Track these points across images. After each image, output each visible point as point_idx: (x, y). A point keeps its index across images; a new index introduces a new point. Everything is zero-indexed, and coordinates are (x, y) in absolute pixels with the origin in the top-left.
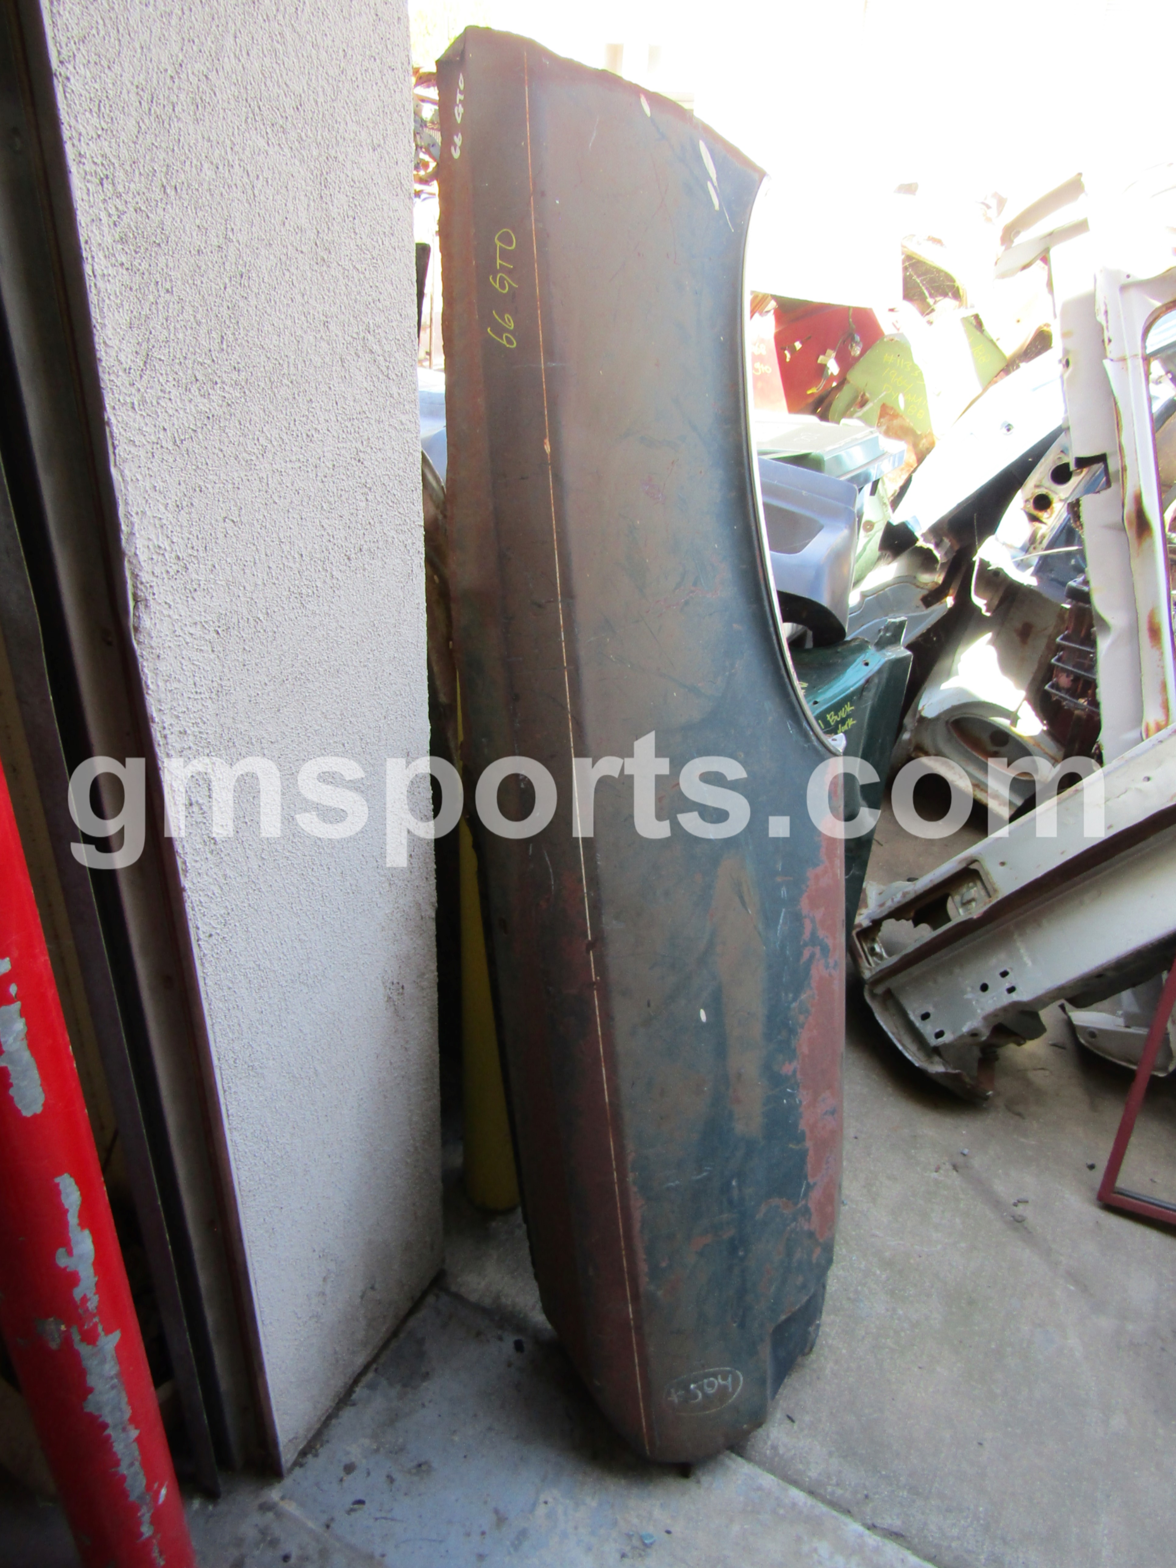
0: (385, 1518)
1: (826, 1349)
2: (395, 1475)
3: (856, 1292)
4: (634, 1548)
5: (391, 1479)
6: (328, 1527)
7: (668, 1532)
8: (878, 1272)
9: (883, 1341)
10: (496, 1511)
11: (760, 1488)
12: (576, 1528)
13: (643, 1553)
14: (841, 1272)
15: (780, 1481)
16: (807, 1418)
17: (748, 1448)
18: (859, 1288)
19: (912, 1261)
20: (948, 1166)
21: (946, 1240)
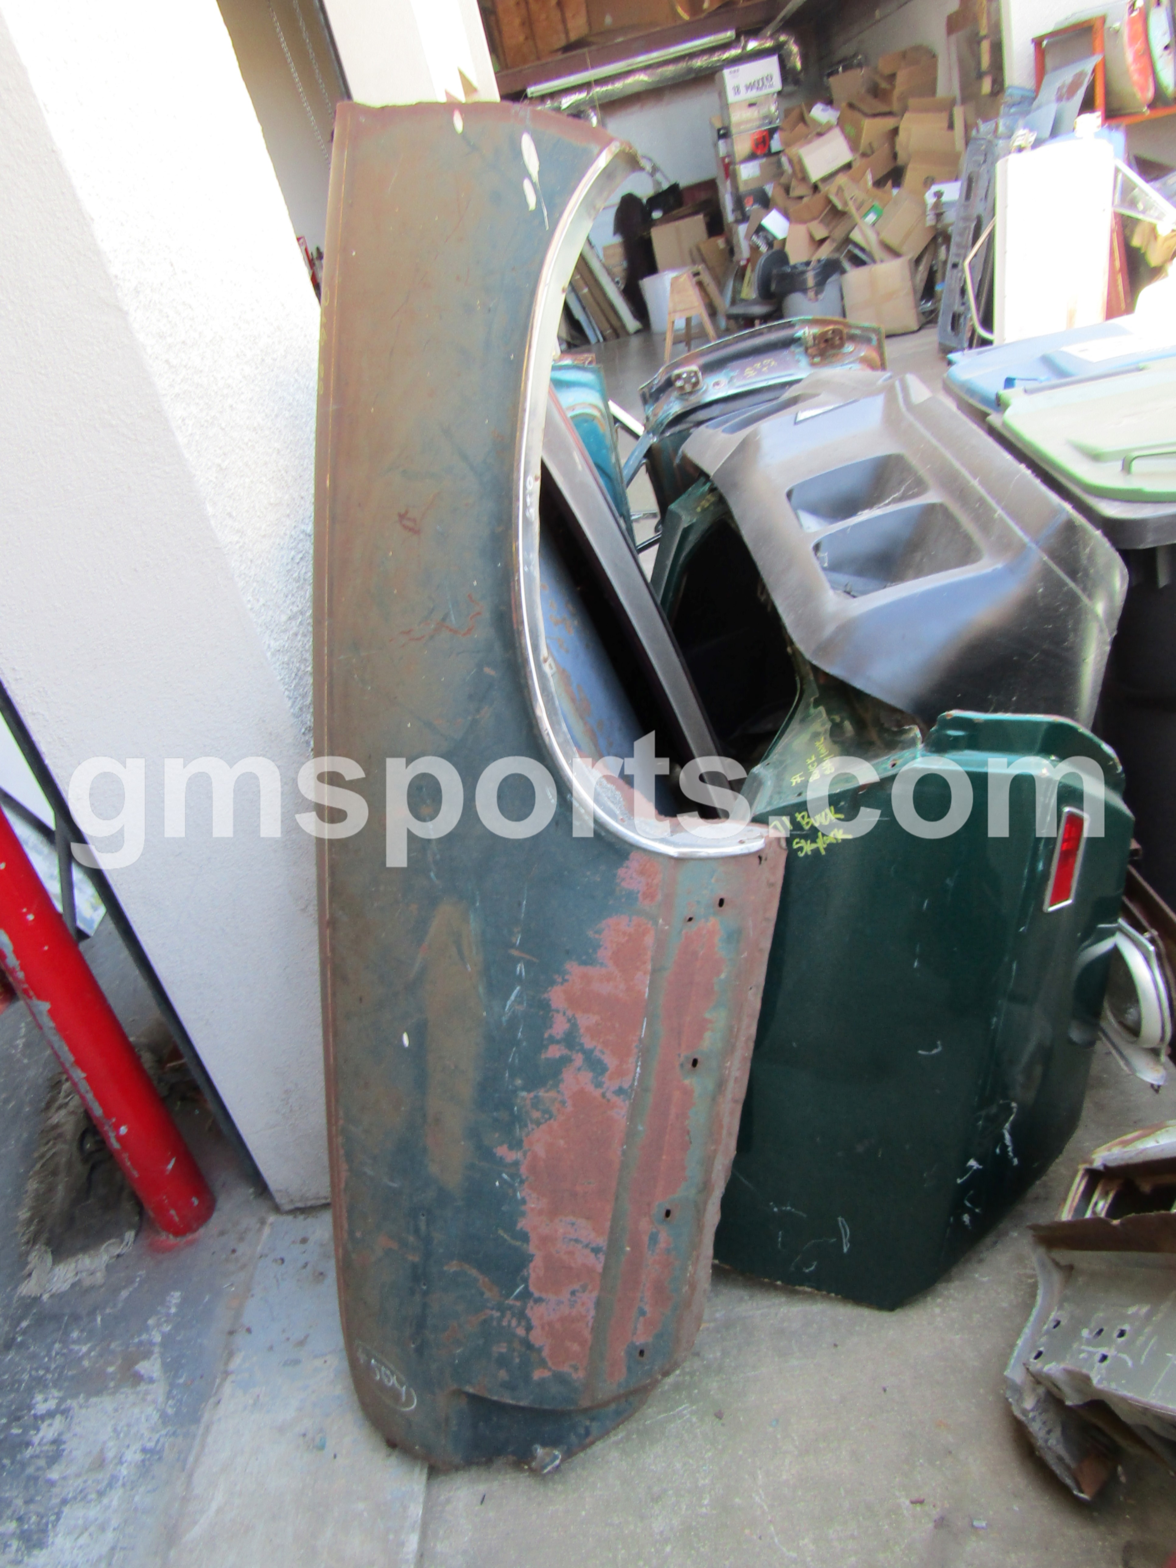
0: (277, 1281)
2: (309, 1267)
3: (664, 1491)
4: (313, 1440)
5: (305, 1266)
6: (261, 1257)
7: (335, 1456)
8: (706, 1502)
9: (620, 1546)
10: (307, 1337)
11: (405, 1508)
12: (313, 1392)
13: (311, 1447)
14: (678, 1465)
15: (419, 1521)
16: (491, 1514)
17: (439, 1479)
18: (671, 1492)
19: (747, 1531)
20: (935, 1513)
21: (809, 1559)
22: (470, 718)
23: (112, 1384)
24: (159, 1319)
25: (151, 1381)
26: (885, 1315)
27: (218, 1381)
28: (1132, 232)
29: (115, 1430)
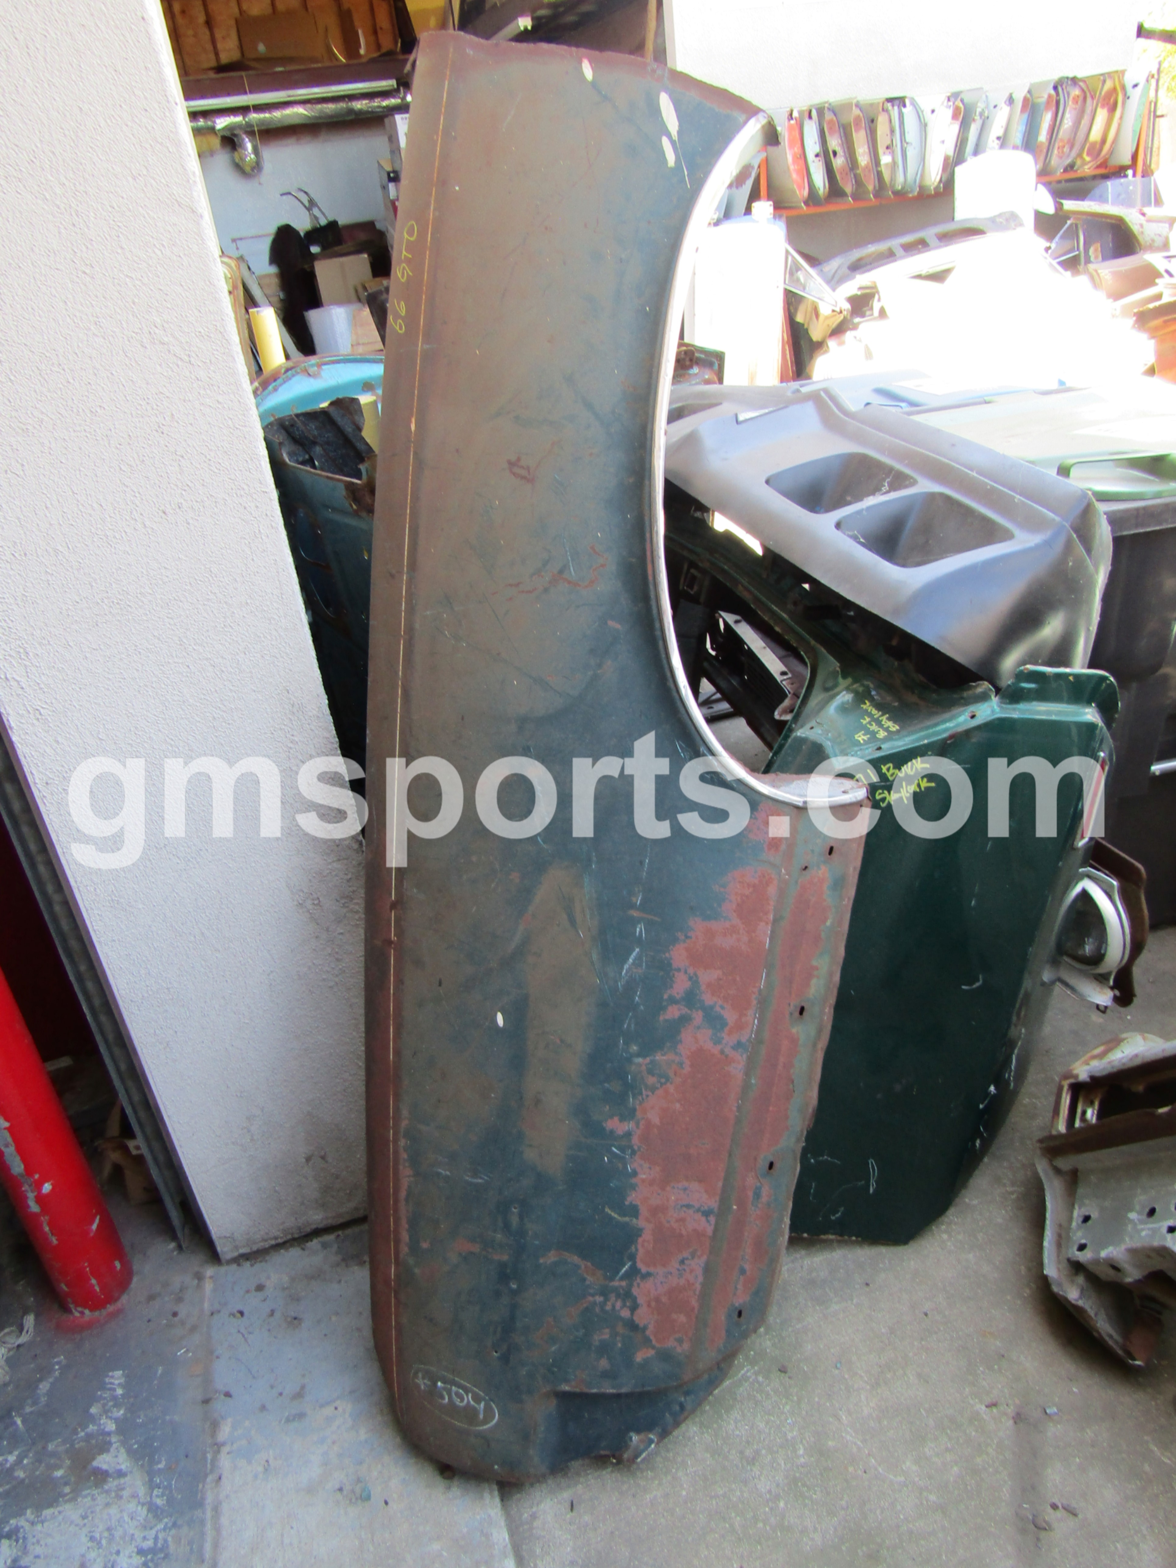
0: (243, 1336)
1: (669, 1477)
2: (278, 1315)
3: (757, 1452)
4: (353, 1491)
5: (272, 1313)
6: (212, 1314)
7: (386, 1503)
8: (801, 1452)
9: (733, 1515)
10: (303, 1387)
11: (487, 1536)
12: (334, 1443)
13: (353, 1500)
14: (762, 1425)
15: (509, 1546)
16: (587, 1518)
17: (515, 1498)
18: (764, 1452)
19: (851, 1469)
20: (1011, 1411)
21: (917, 1479)
22: (590, 673)
23: (67, 1490)
24: (104, 1405)
25: (120, 1474)
26: (900, 1250)
27: (209, 1456)
28: (796, 310)
29: (92, 1539)
